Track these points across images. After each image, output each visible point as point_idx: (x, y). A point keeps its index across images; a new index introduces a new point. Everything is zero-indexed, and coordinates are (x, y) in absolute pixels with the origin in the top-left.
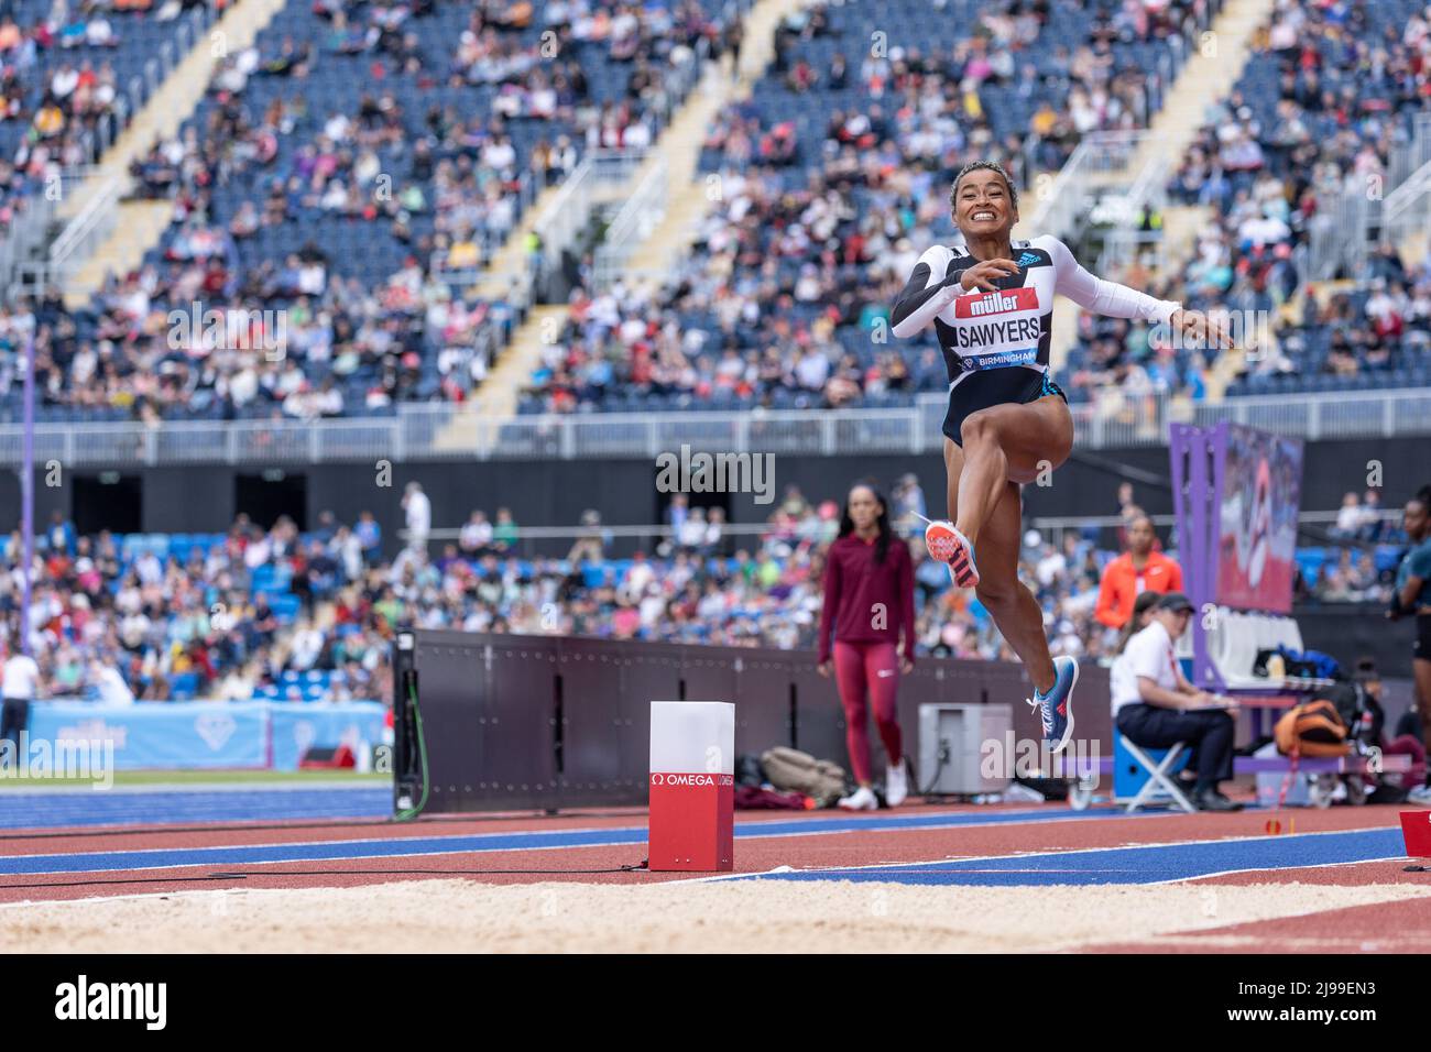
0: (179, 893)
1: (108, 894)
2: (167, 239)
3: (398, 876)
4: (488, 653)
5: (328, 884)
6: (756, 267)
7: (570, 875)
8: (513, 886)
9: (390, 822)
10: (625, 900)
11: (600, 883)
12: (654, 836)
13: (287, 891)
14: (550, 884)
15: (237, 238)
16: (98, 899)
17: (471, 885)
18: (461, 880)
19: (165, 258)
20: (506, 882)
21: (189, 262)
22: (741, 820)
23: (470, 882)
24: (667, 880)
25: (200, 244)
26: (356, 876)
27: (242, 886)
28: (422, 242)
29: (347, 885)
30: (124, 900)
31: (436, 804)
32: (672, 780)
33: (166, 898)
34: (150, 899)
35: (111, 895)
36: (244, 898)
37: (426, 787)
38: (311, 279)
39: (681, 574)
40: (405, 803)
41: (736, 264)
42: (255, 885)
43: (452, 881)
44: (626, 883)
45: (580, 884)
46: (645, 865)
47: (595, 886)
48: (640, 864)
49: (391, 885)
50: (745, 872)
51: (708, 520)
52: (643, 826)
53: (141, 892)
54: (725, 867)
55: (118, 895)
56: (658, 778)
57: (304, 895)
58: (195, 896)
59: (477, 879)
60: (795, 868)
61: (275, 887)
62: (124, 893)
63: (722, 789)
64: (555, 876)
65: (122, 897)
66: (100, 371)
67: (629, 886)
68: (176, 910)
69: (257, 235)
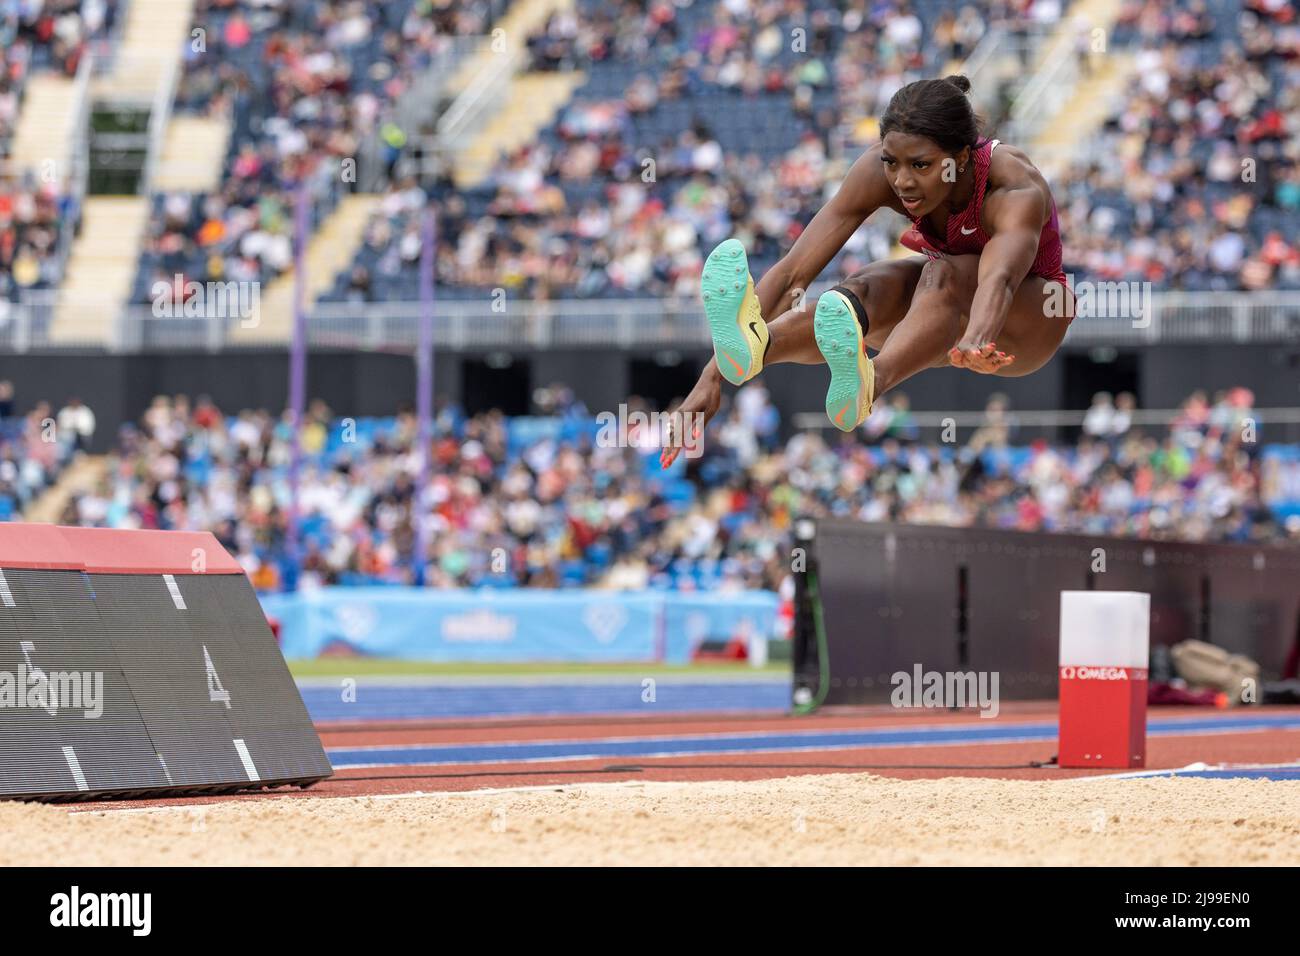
0: (574, 785)
1: (501, 785)
2: (561, 114)
3: (799, 770)
4: (891, 543)
5: (727, 778)
6: (1167, 145)
7: (977, 771)
8: (919, 781)
9: (787, 716)
10: (1035, 797)
11: (1009, 779)
12: (1065, 733)
13: (685, 784)
14: (957, 779)
15: (635, 114)
16: (491, 791)
17: (875, 779)
18: (865, 774)
19: (558, 135)
20: (911, 777)
21: (581, 139)
22: (1155, 717)
23: (874, 777)
24: (1078, 777)
25: (595, 119)
26: (755, 770)
27: (638, 779)
28: (823, 118)
29: (747, 778)
30: (518, 792)
31: (835, 697)
32: (1083, 673)
33: (561, 791)
34: (545, 791)
35: (505, 787)
36: (642, 791)
37: (825, 680)
38: (707, 156)
39: (1086, 464)
40: (804, 697)
41: (1149, 143)
42: (652, 778)
43: (856, 775)
44: (1034, 779)
45: (987, 780)
46: (1054, 761)
47: (1004, 781)
48: (1048, 760)
49: (793, 779)
50: (1158, 768)
51: (1116, 406)
52: (1054, 722)
53: (535, 784)
54: (1140, 765)
55: (512, 787)
56: (1068, 672)
57: (703, 788)
58: (594, 789)
59: (883, 775)
60: (1211, 764)
61: (672, 780)
62: (518, 785)
63: (1133, 683)
64: (962, 771)
65: (515, 789)
66: (492, 249)
67: (1039, 783)
68: (573, 802)
69: (652, 112)
